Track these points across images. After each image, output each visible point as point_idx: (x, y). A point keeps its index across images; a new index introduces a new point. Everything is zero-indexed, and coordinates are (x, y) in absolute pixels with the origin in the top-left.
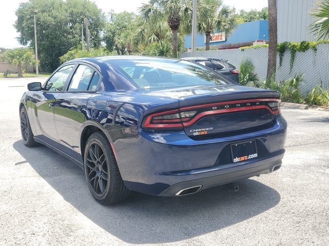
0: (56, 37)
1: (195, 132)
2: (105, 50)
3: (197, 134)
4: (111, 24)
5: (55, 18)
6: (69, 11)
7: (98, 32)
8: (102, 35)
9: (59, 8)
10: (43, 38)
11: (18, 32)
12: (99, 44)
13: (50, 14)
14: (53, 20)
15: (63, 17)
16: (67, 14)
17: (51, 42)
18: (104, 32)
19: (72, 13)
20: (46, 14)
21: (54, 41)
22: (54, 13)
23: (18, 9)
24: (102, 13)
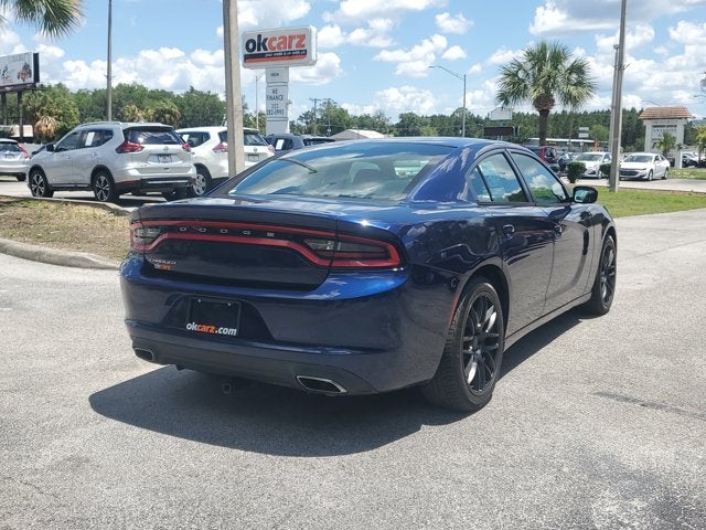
1: (155, 262)
3: (158, 267)
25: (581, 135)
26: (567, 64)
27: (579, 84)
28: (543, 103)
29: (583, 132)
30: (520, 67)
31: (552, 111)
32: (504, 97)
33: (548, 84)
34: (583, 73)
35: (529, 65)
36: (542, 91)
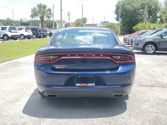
0: (133, 17)
1: (56, 66)
2: (160, 23)
3: (58, 68)
4: (165, 9)
5: (133, 7)
6: (141, 3)
7: (156, 13)
8: (158, 14)
9: (136, 2)
10: (126, 17)
11: (116, 15)
12: (156, 20)
13: (131, 5)
14: (132, 8)
15: (137, 7)
16: (140, 5)
17: (130, 20)
18: (160, 13)
19: (142, 4)
20: (129, 5)
21: (132, 19)
22: (134, 4)
23: (117, 4)
24: (159, 3)
25: (40, 26)
26: (47, 9)
27: (50, 14)
28: (42, 18)
29: (40, 25)
30: (35, 9)
31: (44, 20)
32: (32, 16)
33: (43, 13)
34: (51, 11)
35: (38, 8)
36: (42, 15)
